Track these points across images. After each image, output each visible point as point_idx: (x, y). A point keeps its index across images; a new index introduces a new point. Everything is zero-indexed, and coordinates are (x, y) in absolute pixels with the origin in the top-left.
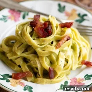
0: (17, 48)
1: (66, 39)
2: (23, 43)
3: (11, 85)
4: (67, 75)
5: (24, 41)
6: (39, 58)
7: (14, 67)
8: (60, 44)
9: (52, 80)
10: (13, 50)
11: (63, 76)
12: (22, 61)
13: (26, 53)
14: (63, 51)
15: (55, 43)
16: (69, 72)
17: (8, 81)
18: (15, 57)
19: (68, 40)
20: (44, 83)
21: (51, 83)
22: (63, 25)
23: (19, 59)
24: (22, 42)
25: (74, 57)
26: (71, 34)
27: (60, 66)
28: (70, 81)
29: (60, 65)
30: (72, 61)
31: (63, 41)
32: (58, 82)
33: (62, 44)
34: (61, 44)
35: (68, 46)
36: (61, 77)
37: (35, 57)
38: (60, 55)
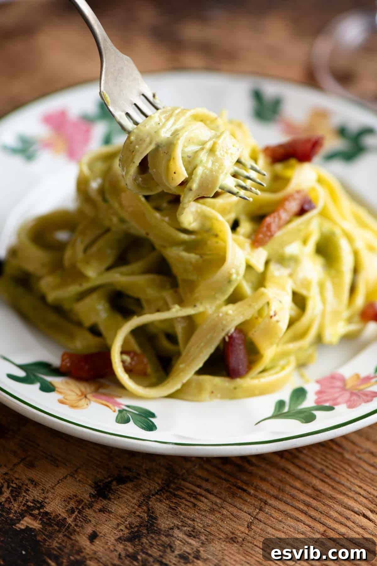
0: (85, 251)
1: (293, 206)
2: (108, 230)
3: (61, 402)
4: (302, 365)
5: (115, 220)
6: (181, 290)
7: (71, 337)
8: (269, 226)
9: (239, 381)
10: (67, 263)
11: (283, 368)
12: (107, 306)
13: (124, 269)
14: (282, 260)
15: (245, 227)
16: (310, 351)
17: (47, 388)
18: (73, 289)
19: (302, 212)
20: (206, 395)
21: (232, 395)
22: (282, 151)
23: (94, 296)
24: (107, 223)
25: (329, 286)
26: (313, 189)
27: (275, 319)
28: (317, 387)
29: (272, 313)
30: (324, 301)
31: (284, 216)
32: (263, 392)
33: (280, 227)
34: (273, 227)
35: (305, 242)
36: (278, 369)
37: (162, 287)
38: (269, 275)
